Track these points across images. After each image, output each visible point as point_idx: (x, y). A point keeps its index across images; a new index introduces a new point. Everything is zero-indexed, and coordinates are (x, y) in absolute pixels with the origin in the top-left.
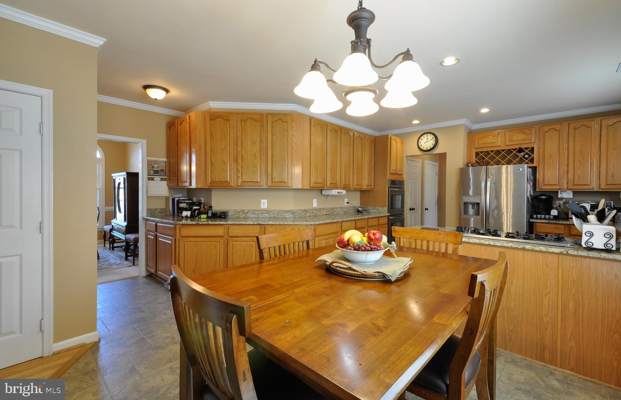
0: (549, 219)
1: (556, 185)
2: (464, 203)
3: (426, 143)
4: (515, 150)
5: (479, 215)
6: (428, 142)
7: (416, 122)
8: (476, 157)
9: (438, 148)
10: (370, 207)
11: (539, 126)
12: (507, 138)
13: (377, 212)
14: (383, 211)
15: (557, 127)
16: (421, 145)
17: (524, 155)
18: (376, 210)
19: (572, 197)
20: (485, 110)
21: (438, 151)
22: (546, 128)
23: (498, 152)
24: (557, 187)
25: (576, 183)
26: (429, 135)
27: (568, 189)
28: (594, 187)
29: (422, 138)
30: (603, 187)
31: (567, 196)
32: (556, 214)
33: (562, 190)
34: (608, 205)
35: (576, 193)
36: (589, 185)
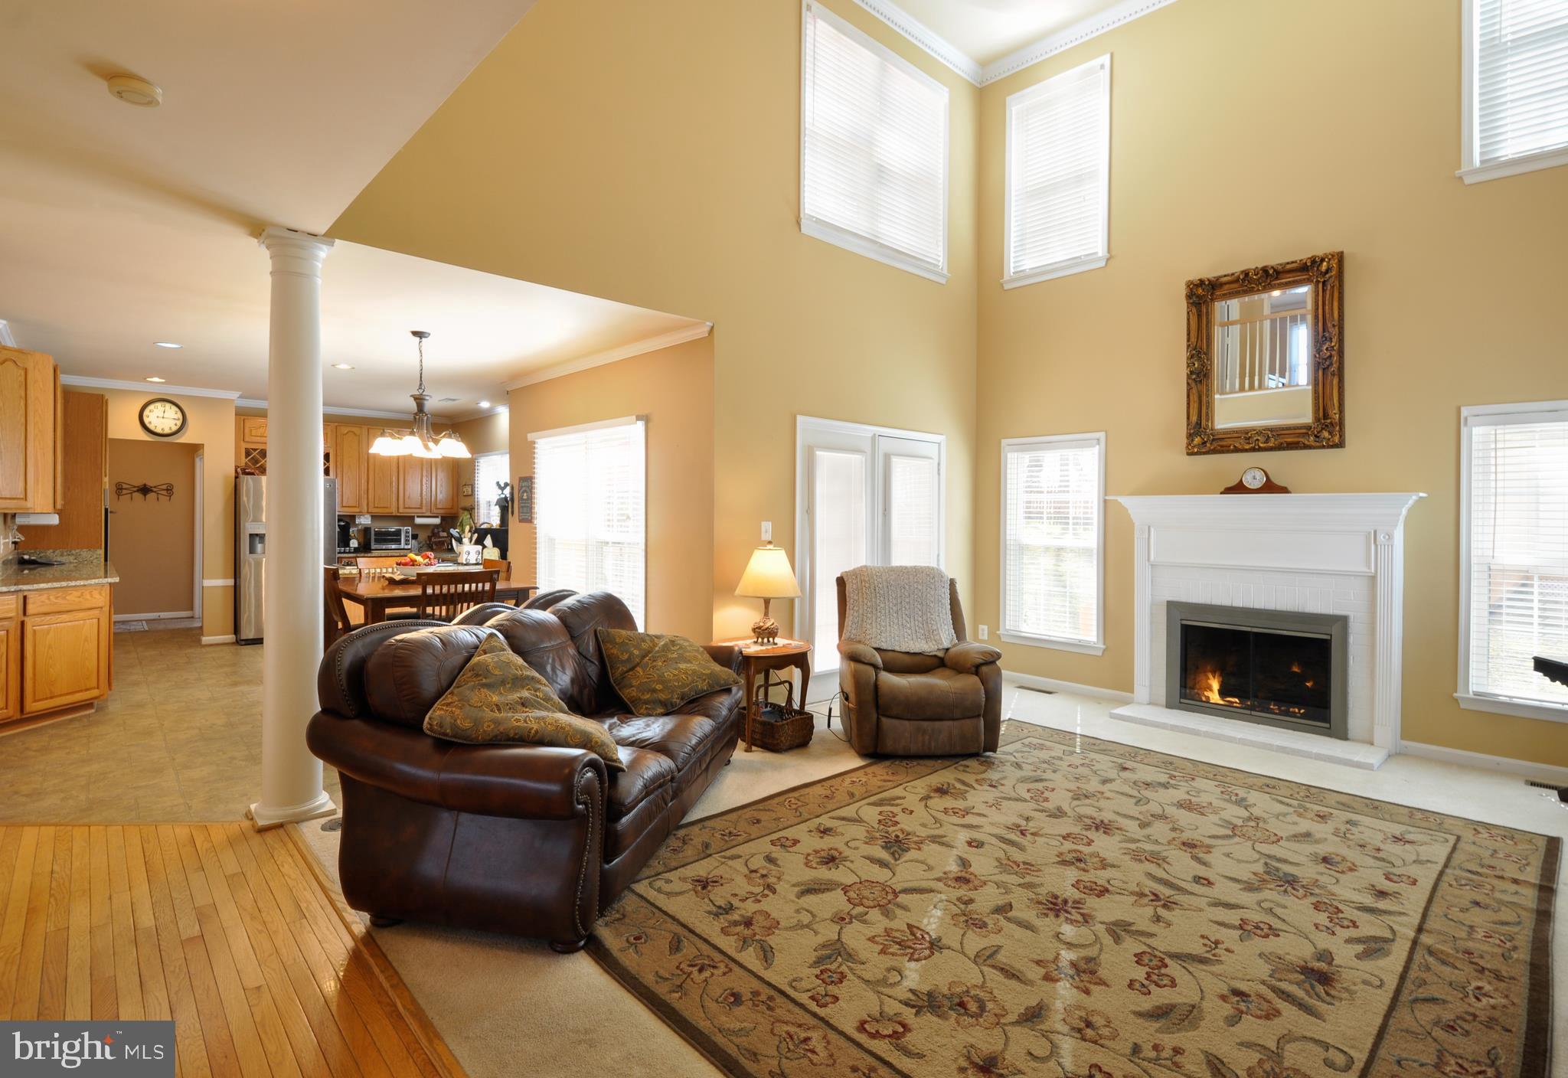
0: (350, 552)
1: (356, 507)
2: (251, 535)
3: (162, 420)
6: (165, 419)
8: (246, 457)
9: (185, 432)
11: (335, 425)
14: (92, 559)
15: (356, 431)
16: (150, 423)
19: (369, 523)
21: (185, 438)
22: (345, 430)
24: (357, 510)
25: (376, 506)
26: (168, 405)
27: (368, 513)
28: (393, 511)
29: (151, 407)
30: (401, 510)
31: (365, 520)
32: (356, 546)
33: (361, 514)
34: (407, 532)
35: (374, 517)
36: (389, 508)
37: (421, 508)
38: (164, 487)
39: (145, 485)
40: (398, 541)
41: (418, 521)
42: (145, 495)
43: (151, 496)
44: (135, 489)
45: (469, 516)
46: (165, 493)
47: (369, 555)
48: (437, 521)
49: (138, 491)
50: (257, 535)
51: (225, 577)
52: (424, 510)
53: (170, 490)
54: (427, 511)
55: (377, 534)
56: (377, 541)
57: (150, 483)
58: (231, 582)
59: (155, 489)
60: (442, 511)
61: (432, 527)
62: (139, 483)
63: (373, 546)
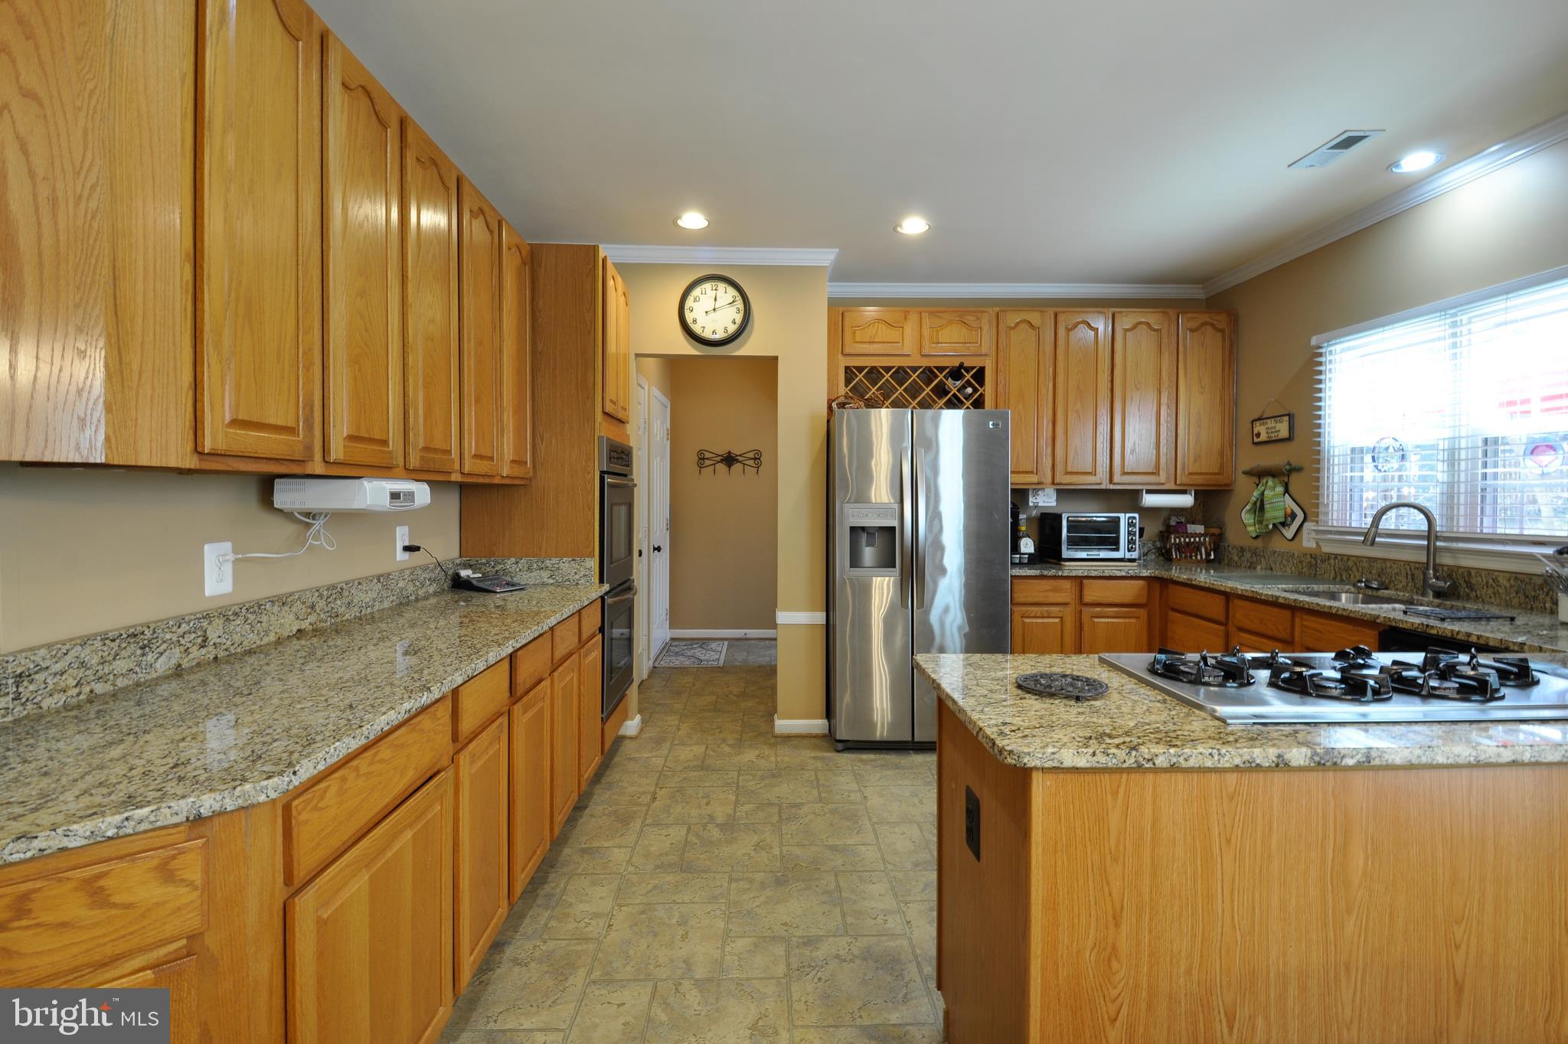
0: (1021, 564)
1: (1032, 472)
2: (853, 529)
3: (712, 315)
4: (941, 369)
5: (895, 567)
6: (717, 312)
7: (693, 220)
8: (846, 386)
9: (748, 337)
10: (513, 560)
11: (998, 309)
12: (926, 333)
13: (551, 581)
14: (577, 577)
15: (1034, 317)
16: (695, 321)
17: (964, 387)
18: (545, 574)
19: (1054, 504)
20: (914, 226)
21: (751, 347)
22: (1012, 318)
23: (901, 374)
24: (1034, 479)
25: (1069, 470)
26: (722, 286)
27: (1053, 483)
28: (1100, 481)
29: (696, 292)
30: (1117, 478)
31: (1045, 500)
32: (1031, 550)
33: (1039, 487)
34: (1131, 524)
35: (1063, 493)
36: (1094, 473)
37: (1156, 473)
38: (751, 455)
39: (729, 453)
40: (1115, 544)
41: (1150, 500)
42: (729, 466)
43: (737, 467)
44: (719, 459)
45: (1280, 489)
46: (751, 462)
47: (1052, 572)
48: (1186, 500)
49: (721, 461)
50: (863, 529)
51: (812, 609)
52: (1162, 478)
53: (757, 459)
54: (1168, 478)
55: (1073, 526)
56: (1074, 543)
57: (736, 451)
58: (819, 618)
59: (740, 459)
60: (1199, 480)
61: (1165, 514)
62: (722, 450)
63: (1066, 553)
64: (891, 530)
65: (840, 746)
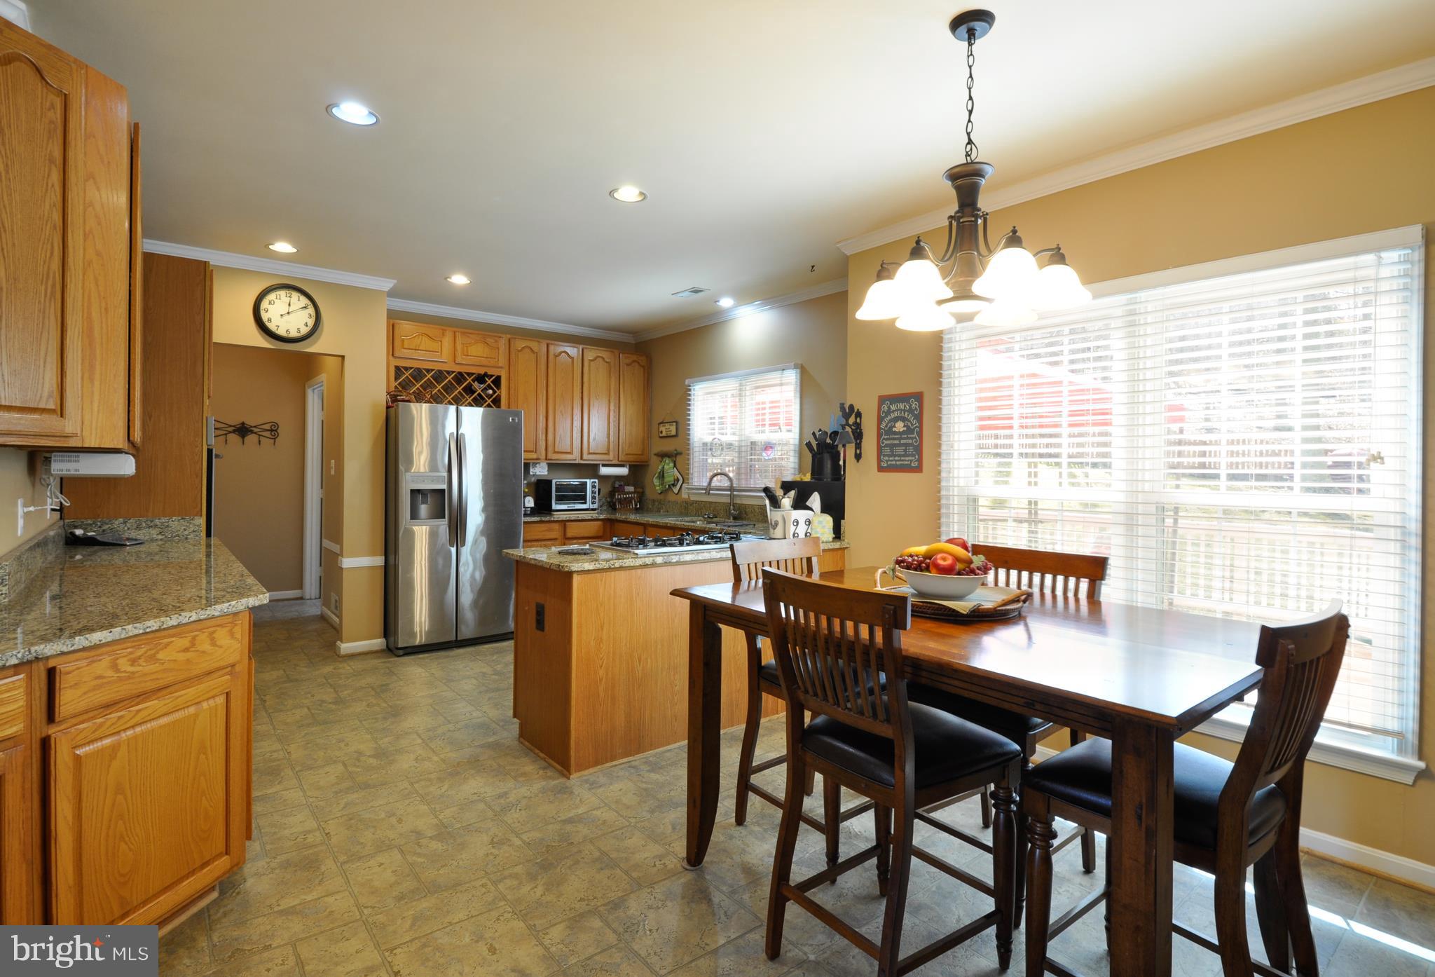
0: (525, 514)
1: (532, 451)
2: (412, 491)
3: (286, 317)
4: (470, 374)
5: (444, 518)
6: (291, 315)
7: (283, 247)
8: (396, 379)
9: (318, 338)
10: (121, 520)
11: (509, 336)
12: (459, 347)
13: (160, 537)
14: (186, 533)
15: (534, 345)
16: (270, 320)
17: (485, 389)
18: (154, 532)
19: (546, 473)
20: (459, 280)
21: (319, 346)
22: (519, 344)
23: (439, 376)
24: (534, 456)
25: (556, 450)
26: (295, 295)
27: (546, 459)
28: (575, 458)
29: (272, 296)
30: (585, 456)
31: (541, 471)
32: (532, 505)
33: (536, 462)
34: (593, 487)
35: (552, 466)
36: (571, 453)
37: (607, 453)
38: (267, 427)
39: (243, 424)
40: (583, 499)
41: (604, 471)
42: (243, 437)
43: (251, 438)
44: (231, 429)
45: (672, 465)
46: (268, 434)
47: (547, 518)
48: (624, 471)
49: (234, 432)
50: (419, 491)
51: (373, 554)
52: (611, 456)
53: (274, 430)
54: (614, 457)
55: (560, 488)
56: (560, 499)
57: (250, 422)
58: (379, 561)
59: (255, 430)
60: (631, 458)
61: (613, 480)
62: (235, 420)
63: (555, 506)
64: (443, 491)
65: (401, 652)
